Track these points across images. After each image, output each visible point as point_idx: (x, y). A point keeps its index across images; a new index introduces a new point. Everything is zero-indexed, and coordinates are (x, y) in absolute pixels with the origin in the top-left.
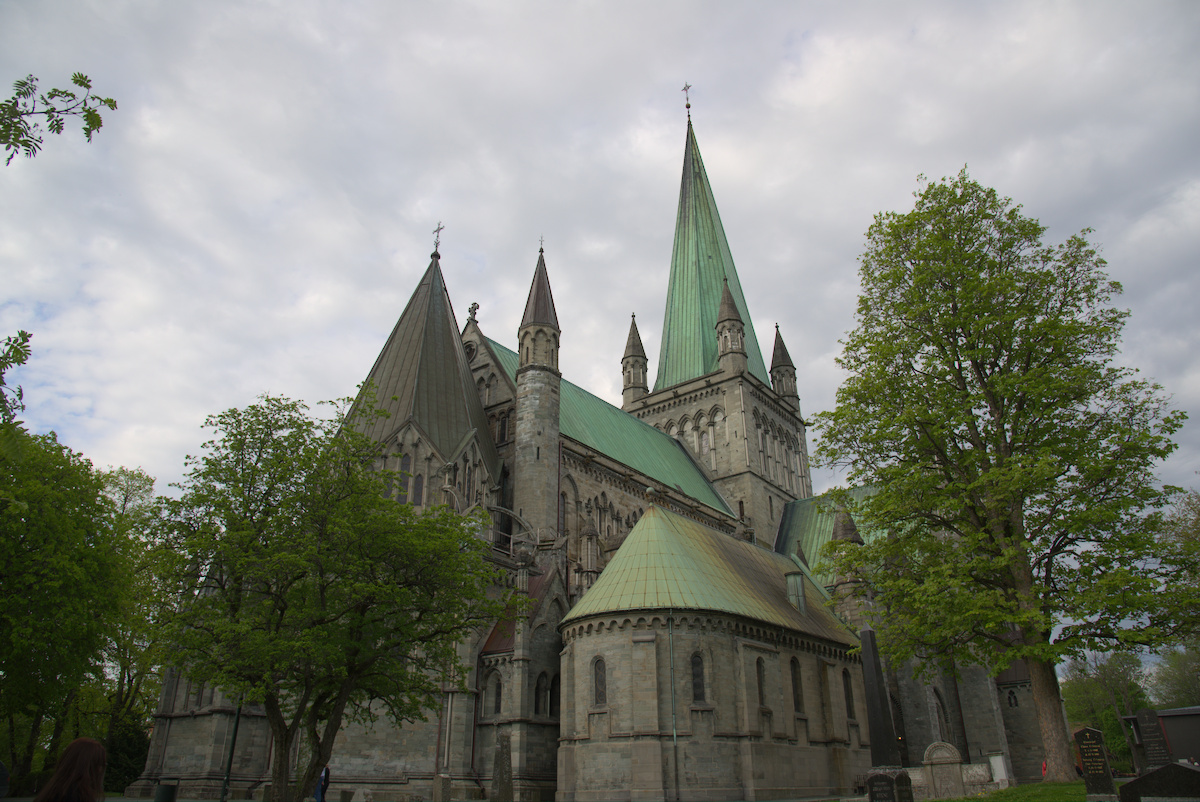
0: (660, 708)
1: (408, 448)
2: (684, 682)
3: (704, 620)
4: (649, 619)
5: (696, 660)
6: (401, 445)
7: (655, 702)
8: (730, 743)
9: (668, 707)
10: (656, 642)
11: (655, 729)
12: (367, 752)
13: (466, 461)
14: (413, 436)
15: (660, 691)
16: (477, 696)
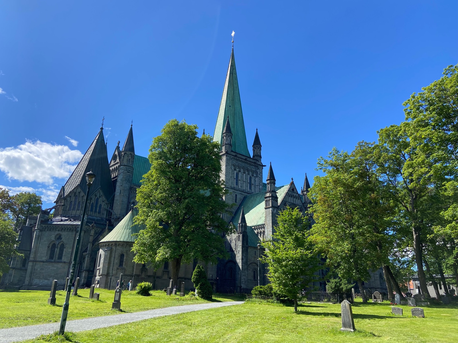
0: (109, 268)
2: (117, 261)
3: (125, 244)
4: (110, 244)
5: (122, 256)
7: (107, 266)
9: (111, 268)
10: (111, 250)
11: (106, 273)
12: (49, 279)
15: (110, 263)
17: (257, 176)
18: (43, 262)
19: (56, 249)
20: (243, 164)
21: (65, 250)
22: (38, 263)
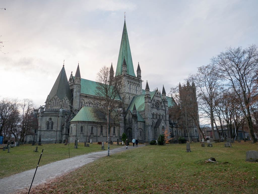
0: (76, 133)
1: (56, 99)
2: (80, 130)
3: (83, 122)
4: (76, 122)
5: (82, 127)
6: (55, 98)
7: (76, 132)
8: (86, 137)
9: (77, 133)
10: (77, 125)
11: (75, 135)
13: (65, 99)
14: (56, 97)
15: (77, 131)
16: (62, 131)
17: (139, 86)
18: (44, 131)
19: (50, 125)
20: (133, 81)
21: (54, 125)
22: (42, 131)
